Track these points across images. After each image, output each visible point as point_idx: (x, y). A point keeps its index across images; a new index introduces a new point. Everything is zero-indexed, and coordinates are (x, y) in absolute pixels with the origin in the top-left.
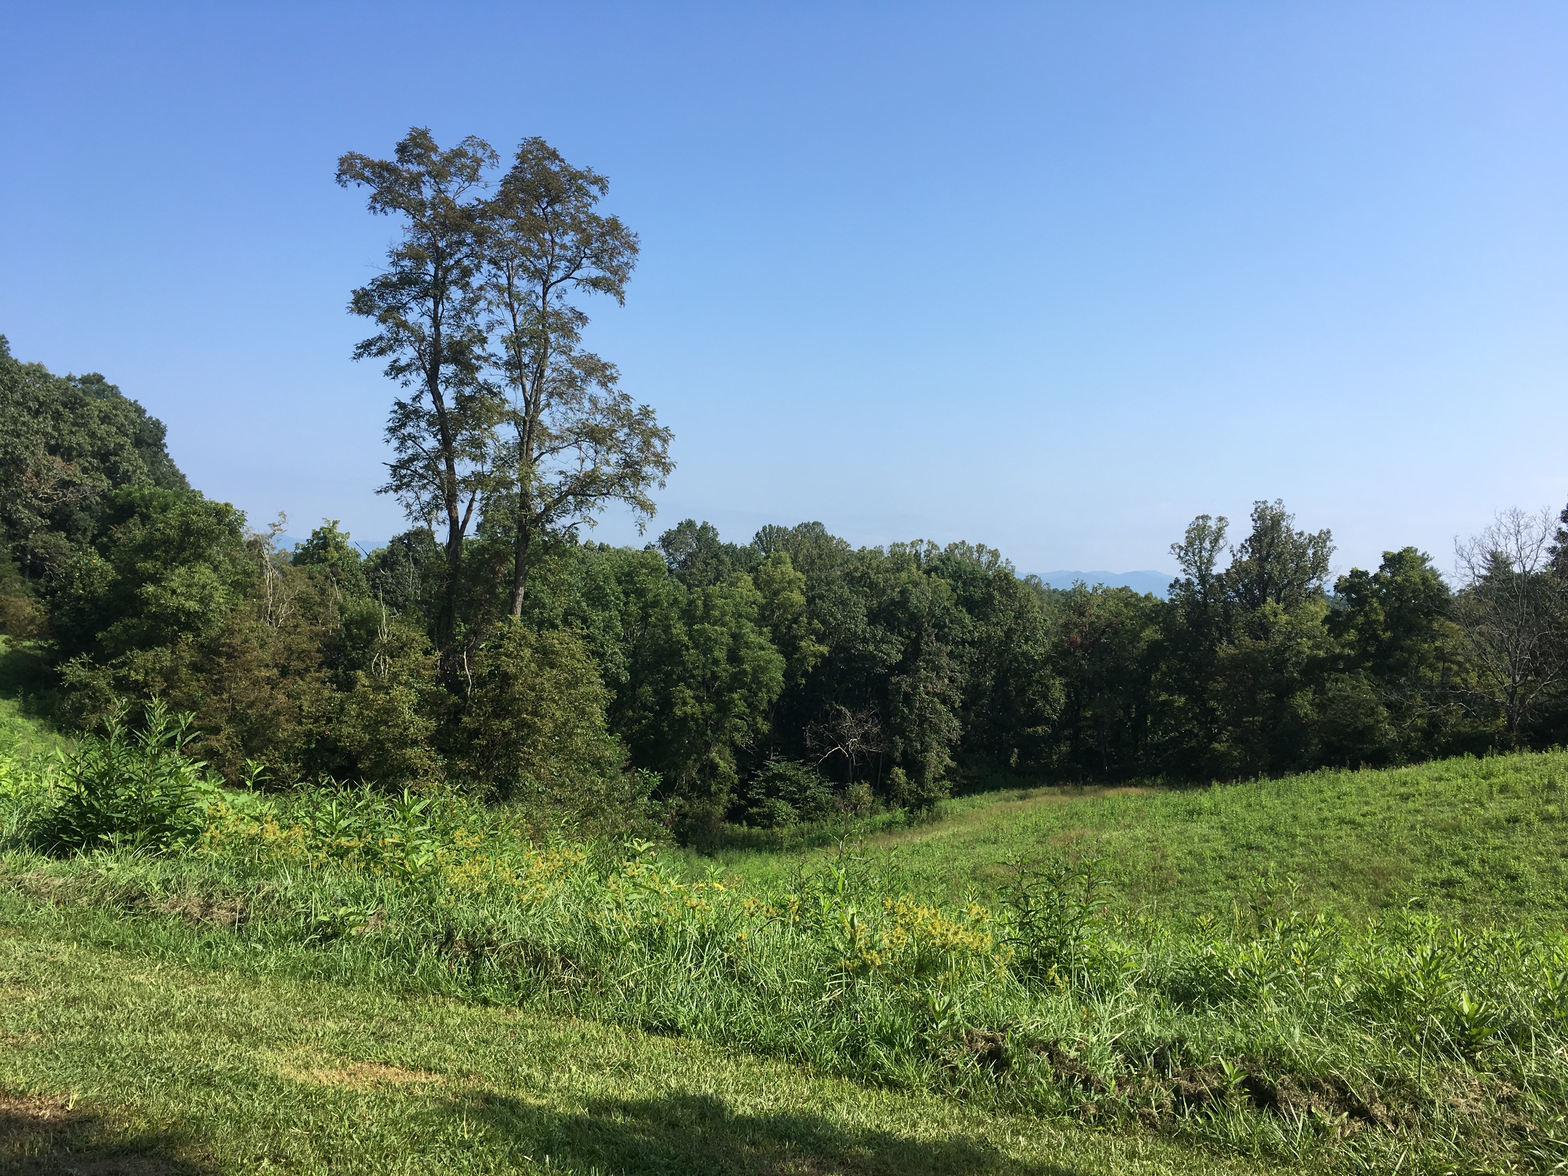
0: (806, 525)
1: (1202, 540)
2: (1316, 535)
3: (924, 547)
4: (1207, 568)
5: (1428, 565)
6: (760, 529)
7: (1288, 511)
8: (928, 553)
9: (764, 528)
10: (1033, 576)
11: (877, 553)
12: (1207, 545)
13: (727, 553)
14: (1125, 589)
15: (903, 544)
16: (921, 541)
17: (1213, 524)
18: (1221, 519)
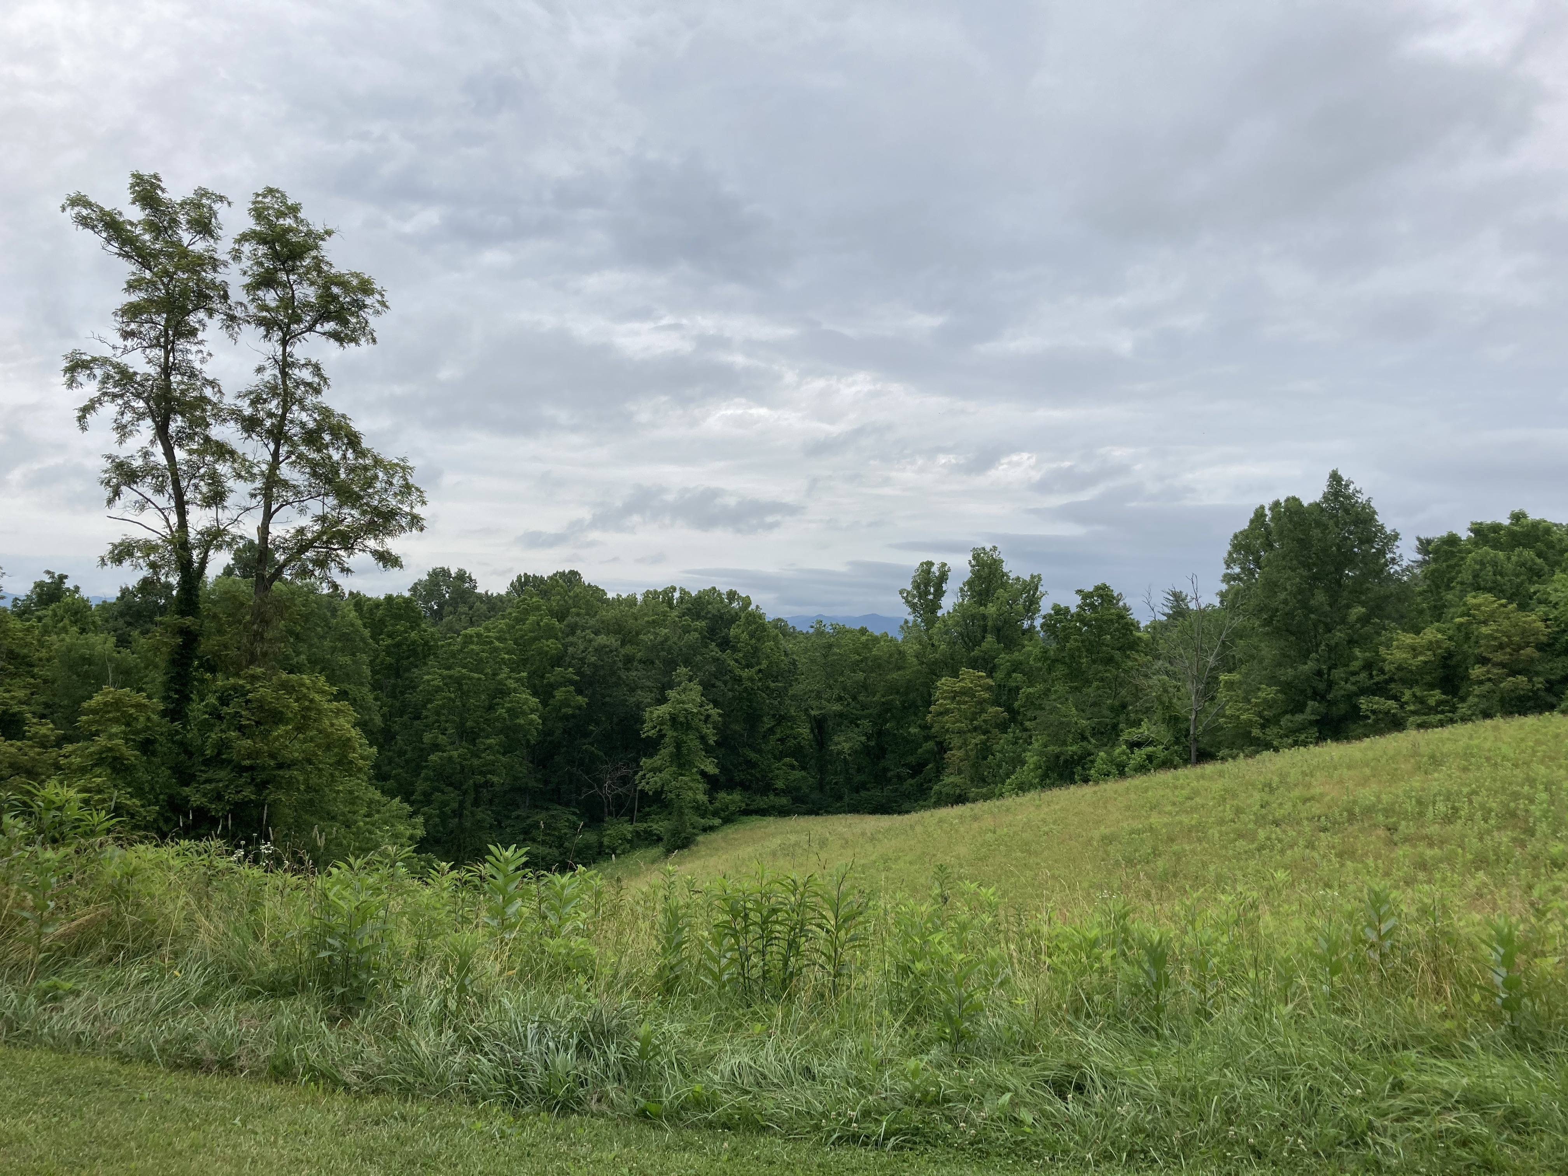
0: (563, 574)
1: (927, 585)
2: (1028, 578)
3: (677, 595)
4: (933, 611)
5: (1121, 604)
6: (515, 579)
7: (1002, 557)
8: (681, 599)
9: (519, 577)
10: (779, 620)
11: (631, 601)
12: (932, 590)
13: (482, 602)
14: (863, 631)
15: (655, 591)
16: (674, 589)
17: (935, 569)
18: (944, 565)
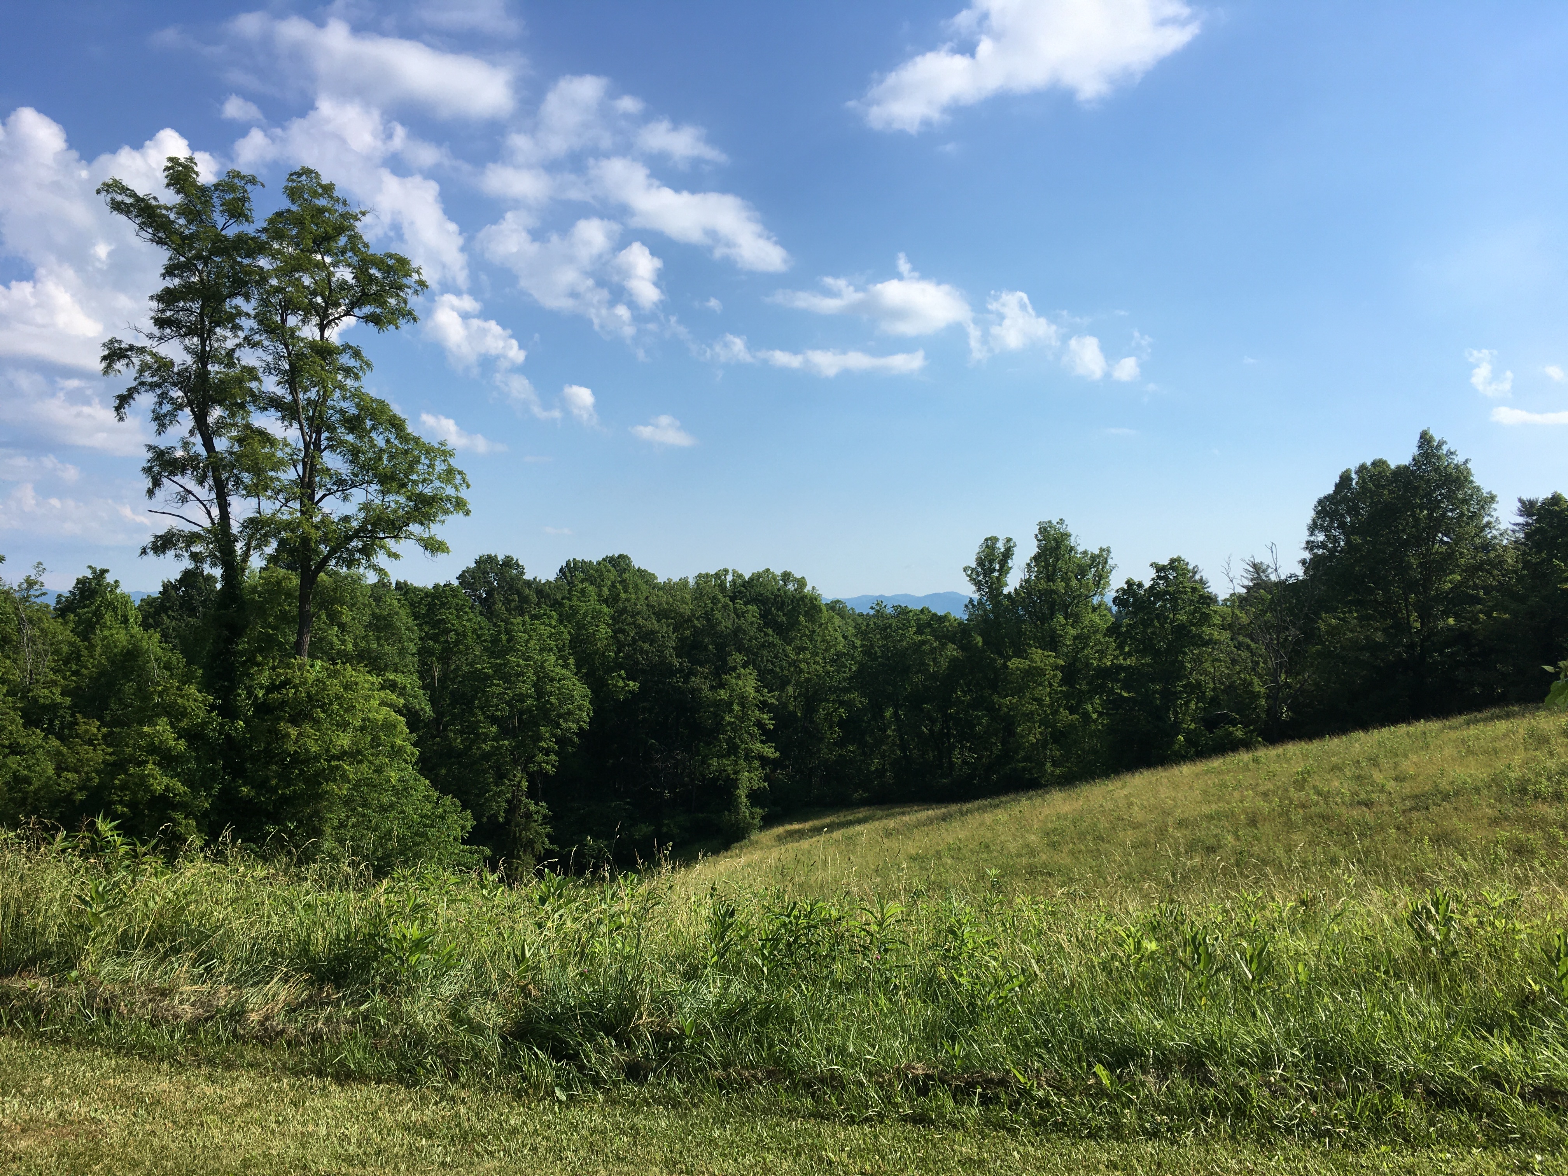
0: (611, 560)
1: (991, 562)
2: (1096, 551)
3: (730, 578)
4: (999, 589)
6: (564, 565)
7: (1070, 530)
8: (734, 582)
9: (568, 563)
10: (838, 601)
11: (683, 585)
12: (997, 567)
13: (530, 589)
14: (926, 611)
15: (707, 575)
16: (726, 571)
17: (1001, 546)
18: (1009, 540)
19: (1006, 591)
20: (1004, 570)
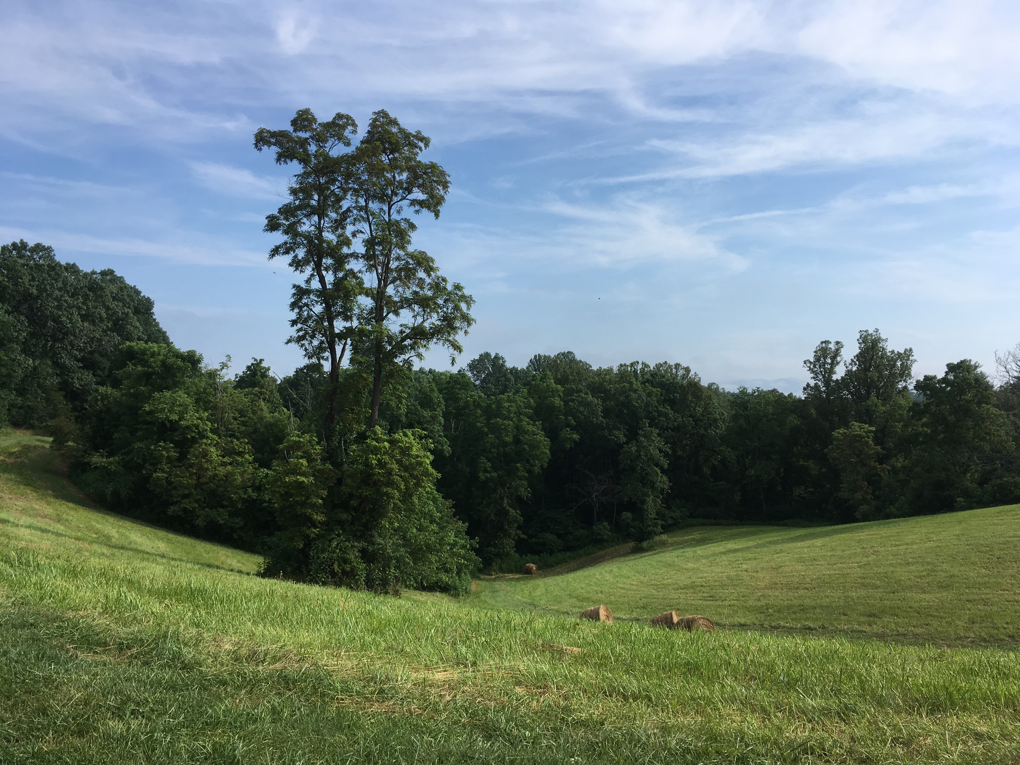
0: (563, 354)
1: (825, 358)
2: (902, 352)
3: (640, 367)
4: (830, 376)
5: (979, 370)
7: (883, 337)
8: (642, 370)
9: (535, 356)
10: (713, 384)
11: (609, 371)
12: (829, 361)
13: (511, 373)
15: (625, 365)
17: (832, 346)
18: (837, 343)
19: (835, 377)
20: (834, 363)
